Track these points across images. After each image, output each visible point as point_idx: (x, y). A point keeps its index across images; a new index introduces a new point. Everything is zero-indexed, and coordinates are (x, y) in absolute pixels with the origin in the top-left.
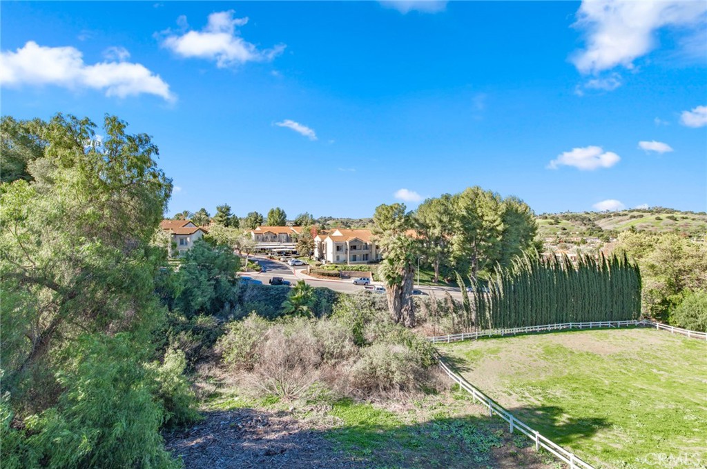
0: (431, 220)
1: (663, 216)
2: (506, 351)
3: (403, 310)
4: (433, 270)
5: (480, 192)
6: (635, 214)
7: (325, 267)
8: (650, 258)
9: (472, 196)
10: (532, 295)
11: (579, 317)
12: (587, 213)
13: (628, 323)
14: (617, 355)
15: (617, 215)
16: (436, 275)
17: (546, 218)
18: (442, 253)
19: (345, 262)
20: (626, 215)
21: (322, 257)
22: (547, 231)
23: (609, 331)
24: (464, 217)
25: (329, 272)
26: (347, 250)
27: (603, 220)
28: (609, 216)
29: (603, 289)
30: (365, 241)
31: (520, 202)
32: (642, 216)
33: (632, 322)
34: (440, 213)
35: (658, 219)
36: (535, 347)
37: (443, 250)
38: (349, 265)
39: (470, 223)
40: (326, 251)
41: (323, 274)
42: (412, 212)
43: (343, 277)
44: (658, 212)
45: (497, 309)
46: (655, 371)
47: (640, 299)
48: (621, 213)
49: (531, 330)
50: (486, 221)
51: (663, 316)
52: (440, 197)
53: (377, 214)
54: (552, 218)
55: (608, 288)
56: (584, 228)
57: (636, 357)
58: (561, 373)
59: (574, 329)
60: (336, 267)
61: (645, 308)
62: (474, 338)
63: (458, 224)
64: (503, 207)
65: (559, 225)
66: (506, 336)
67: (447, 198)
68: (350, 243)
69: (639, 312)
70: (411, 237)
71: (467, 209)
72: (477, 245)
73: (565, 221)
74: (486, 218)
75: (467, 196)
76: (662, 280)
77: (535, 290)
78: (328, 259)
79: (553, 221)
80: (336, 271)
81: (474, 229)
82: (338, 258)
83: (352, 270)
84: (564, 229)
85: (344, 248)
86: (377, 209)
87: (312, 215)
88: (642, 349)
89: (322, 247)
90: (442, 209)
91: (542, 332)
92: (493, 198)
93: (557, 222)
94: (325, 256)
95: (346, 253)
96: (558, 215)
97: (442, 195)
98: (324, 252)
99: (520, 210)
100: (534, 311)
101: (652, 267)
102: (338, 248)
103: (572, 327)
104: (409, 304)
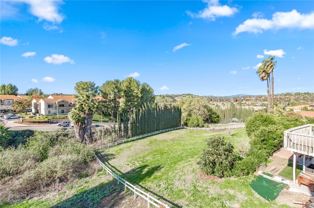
0: (108, 91)
1: (190, 96)
2: (135, 146)
3: (85, 136)
4: (110, 115)
5: (132, 80)
6: (184, 95)
7: (37, 118)
8: (184, 106)
9: (129, 81)
10: (147, 121)
11: (164, 128)
12: (172, 95)
13: (178, 128)
14: (172, 139)
15: (180, 96)
16: (112, 117)
17: (161, 96)
18: (115, 107)
19: (55, 114)
20: (182, 96)
21: (37, 112)
22: (161, 101)
23: (172, 131)
24: (125, 91)
25: (39, 120)
26: (56, 107)
27: (177, 97)
28: (178, 96)
29: (171, 117)
30: (70, 102)
31: (148, 86)
32: (186, 96)
33: (179, 127)
34: (113, 88)
35: (189, 97)
36: (147, 142)
37: (115, 105)
38: (58, 116)
39: (128, 94)
40: (40, 108)
41: (34, 122)
42: (98, 87)
43: (52, 123)
44: (189, 95)
45: (133, 129)
46: (181, 142)
47: (181, 119)
48: (181, 95)
49: (147, 135)
50: (135, 93)
51: (186, 124)
52: (113, 81)
53: (77, 87)
54: (163, 96)
55: (172, 116)
56: (171, 100)
57: (177, 138)
58: (153, 150)
59: (162, 133)
60: (47, 117)
61: (182, 123)
62: (122, 143)
63: (122, 94)
64: (141, 87)
65: (165, 99)
66: (137, 139)
67: (117, 81)
68: (58, 103)
69: (181, 124)
70: (99, 99)
71: (127, 87)
72: (131, 103)
73: (166, 97)
74: (134, 91)
75: (127, 81)
76: (187, 113)
77: (148, 119)
78: (42, 113)
79: (163, 97)
80: (46, 120)
81: (130, 96)
82: (49, 112)
83: (59, 118)
84: (166, 100)
85: (54, 106)
86: (77, 84)
87: (40, 90)
88: (179, 135)
89: (36, 106)
90: (114, 86)
91: (151, 136)
92: (137, 83)
93: (164, 98)
94: (39, 111)
95: (56, 109)
96: (165, 95)
97: (115, 80)
98: (38, 109)
99: (148, 89)
100: (148, 127)
101: (184, 109)
102: (49, 106)
103: (161, 132)
104: (89, 132)
